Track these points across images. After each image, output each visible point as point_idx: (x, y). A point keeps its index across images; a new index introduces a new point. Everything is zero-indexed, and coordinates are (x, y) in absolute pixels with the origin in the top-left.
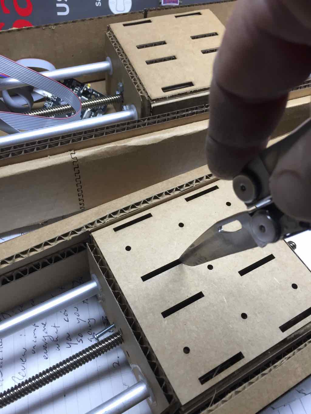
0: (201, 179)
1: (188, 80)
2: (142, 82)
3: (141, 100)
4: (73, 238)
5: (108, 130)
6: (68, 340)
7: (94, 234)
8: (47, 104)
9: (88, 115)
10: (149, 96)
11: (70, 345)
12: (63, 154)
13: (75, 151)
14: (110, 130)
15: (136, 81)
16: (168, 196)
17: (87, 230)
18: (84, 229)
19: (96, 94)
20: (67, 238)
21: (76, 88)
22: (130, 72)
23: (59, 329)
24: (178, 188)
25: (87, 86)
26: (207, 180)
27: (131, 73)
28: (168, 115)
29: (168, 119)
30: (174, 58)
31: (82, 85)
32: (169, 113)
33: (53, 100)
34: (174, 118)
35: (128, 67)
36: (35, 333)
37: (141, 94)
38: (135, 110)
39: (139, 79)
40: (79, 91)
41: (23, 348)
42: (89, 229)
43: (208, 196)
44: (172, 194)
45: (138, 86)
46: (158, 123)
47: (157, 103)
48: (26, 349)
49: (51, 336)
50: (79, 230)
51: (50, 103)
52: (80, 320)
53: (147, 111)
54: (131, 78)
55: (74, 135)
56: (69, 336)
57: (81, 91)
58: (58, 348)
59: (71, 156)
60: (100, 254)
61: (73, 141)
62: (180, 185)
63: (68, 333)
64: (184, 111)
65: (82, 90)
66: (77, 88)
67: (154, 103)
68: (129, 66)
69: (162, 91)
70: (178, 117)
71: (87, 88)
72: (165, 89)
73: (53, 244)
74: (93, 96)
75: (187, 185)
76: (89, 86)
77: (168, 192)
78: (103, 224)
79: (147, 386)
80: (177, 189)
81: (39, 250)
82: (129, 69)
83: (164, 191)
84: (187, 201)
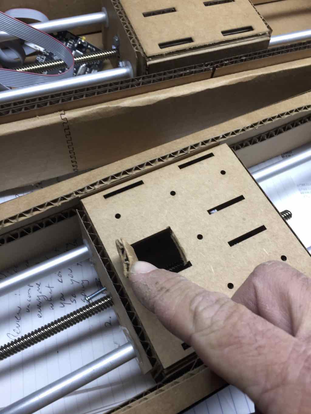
0: (196, 145)
1: (187, 36)
2: (138, 36)
3: (136, 57)
4: (62, 204)
5: (99, 90)
6: (62, 300)
7: (83, 201)
8: (39, 58)
9: (83, 71)
10: (144, 53)
11: (63, 305)
12: (53, 114)
13: (65, 112)
14: (103, 89)
15: (132, 35)
16: (161, 163)
17: (77, 196)
18: (74, 195)
19: (91, 48)
20: (56, 204)
21: (70, 41)
22: (125, 25)
23: (53, 289)
24: (172, 155)
25: (82, 39)
26: (203, 146)
27: (127, 27)
28: (165, 74)
29: (164, 79)
30: (173, 10)
31: (76, 38)
32: (166, 71)
33: (46, 54)
34: (171, 77)
35: (123, 20)
36: (29, 292)
37: (136, 50)
38: (131, 67)
39: (134, 33)
40: (73, 45)
41: (18, 307)
42: (79, 195)
43: (203, 164)
44: (165, 161)
45: (133, 41)
46: (153, 82)
47: (153, 60)
48: (21, 308)
49: (45, 296)
50: (68, 196)
51: (42, 57)
52: (74, 282)
53: (143, 70)
54: (126, 32)
55: (64, 94)
56: (63, 296)
57: (76, 45)
58: (52, 307)
59: (61, 116)
60: (90, 221)
61: (63, 101)
62: (174, 151)
63: (62, 294)
64: (181, 70)
65: (76, 43)
66: (72, 41)
67: (150, 60)
68: (125, 19)
69: (158, 47)
70: (175, 77)
71: (81, 41)
72: (162, 45)
73: (43, 210)
74: (88, 51)
75: (181, 151)
76: (83, 39)
77: (161, 158)
78: (93, 190)
79: (133, 347)
80: (170, 156)
81: (28, 216)
82: (124, 22)
83: (158, 157)
84: (180, 168)
